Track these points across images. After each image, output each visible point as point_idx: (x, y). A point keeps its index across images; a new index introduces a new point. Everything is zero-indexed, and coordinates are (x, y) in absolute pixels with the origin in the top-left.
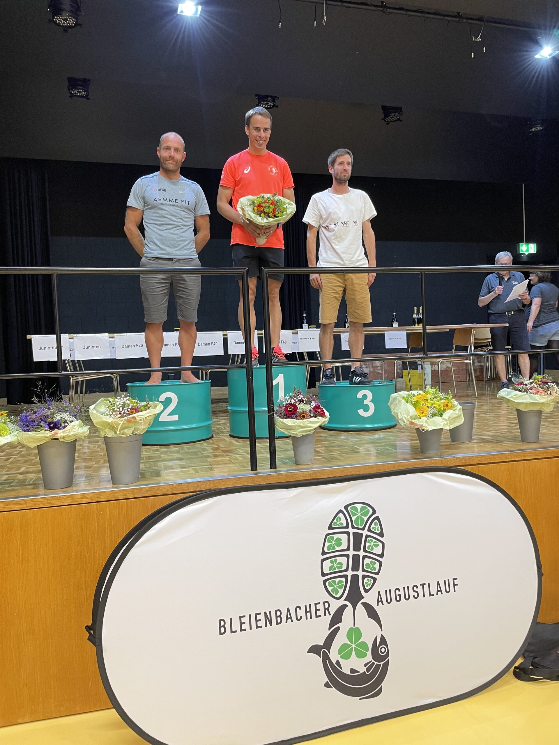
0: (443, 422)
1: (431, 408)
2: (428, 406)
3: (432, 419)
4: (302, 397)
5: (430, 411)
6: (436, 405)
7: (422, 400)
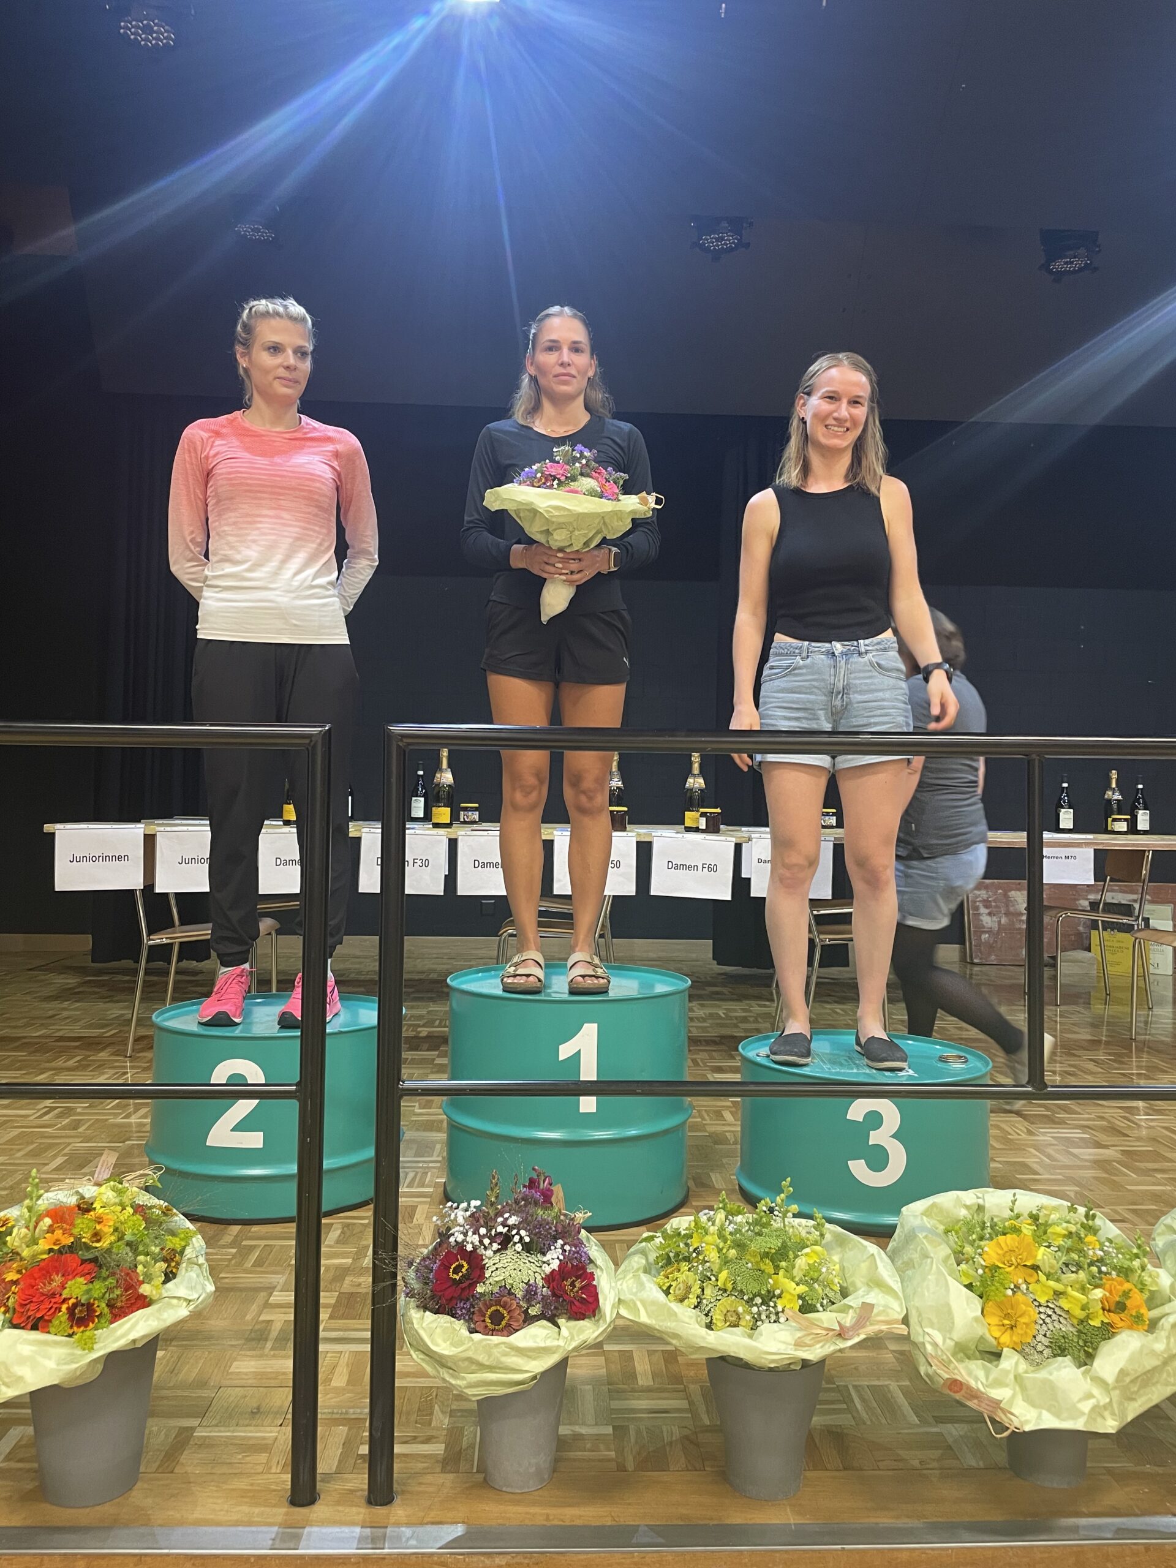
1: (1050, 1312)
2: (1035, 1300)
3: (1042, 1374)
4: (513, 1220)
5: (1044, 1328)
6: (1070, 1302)
7: (1016, 1267)
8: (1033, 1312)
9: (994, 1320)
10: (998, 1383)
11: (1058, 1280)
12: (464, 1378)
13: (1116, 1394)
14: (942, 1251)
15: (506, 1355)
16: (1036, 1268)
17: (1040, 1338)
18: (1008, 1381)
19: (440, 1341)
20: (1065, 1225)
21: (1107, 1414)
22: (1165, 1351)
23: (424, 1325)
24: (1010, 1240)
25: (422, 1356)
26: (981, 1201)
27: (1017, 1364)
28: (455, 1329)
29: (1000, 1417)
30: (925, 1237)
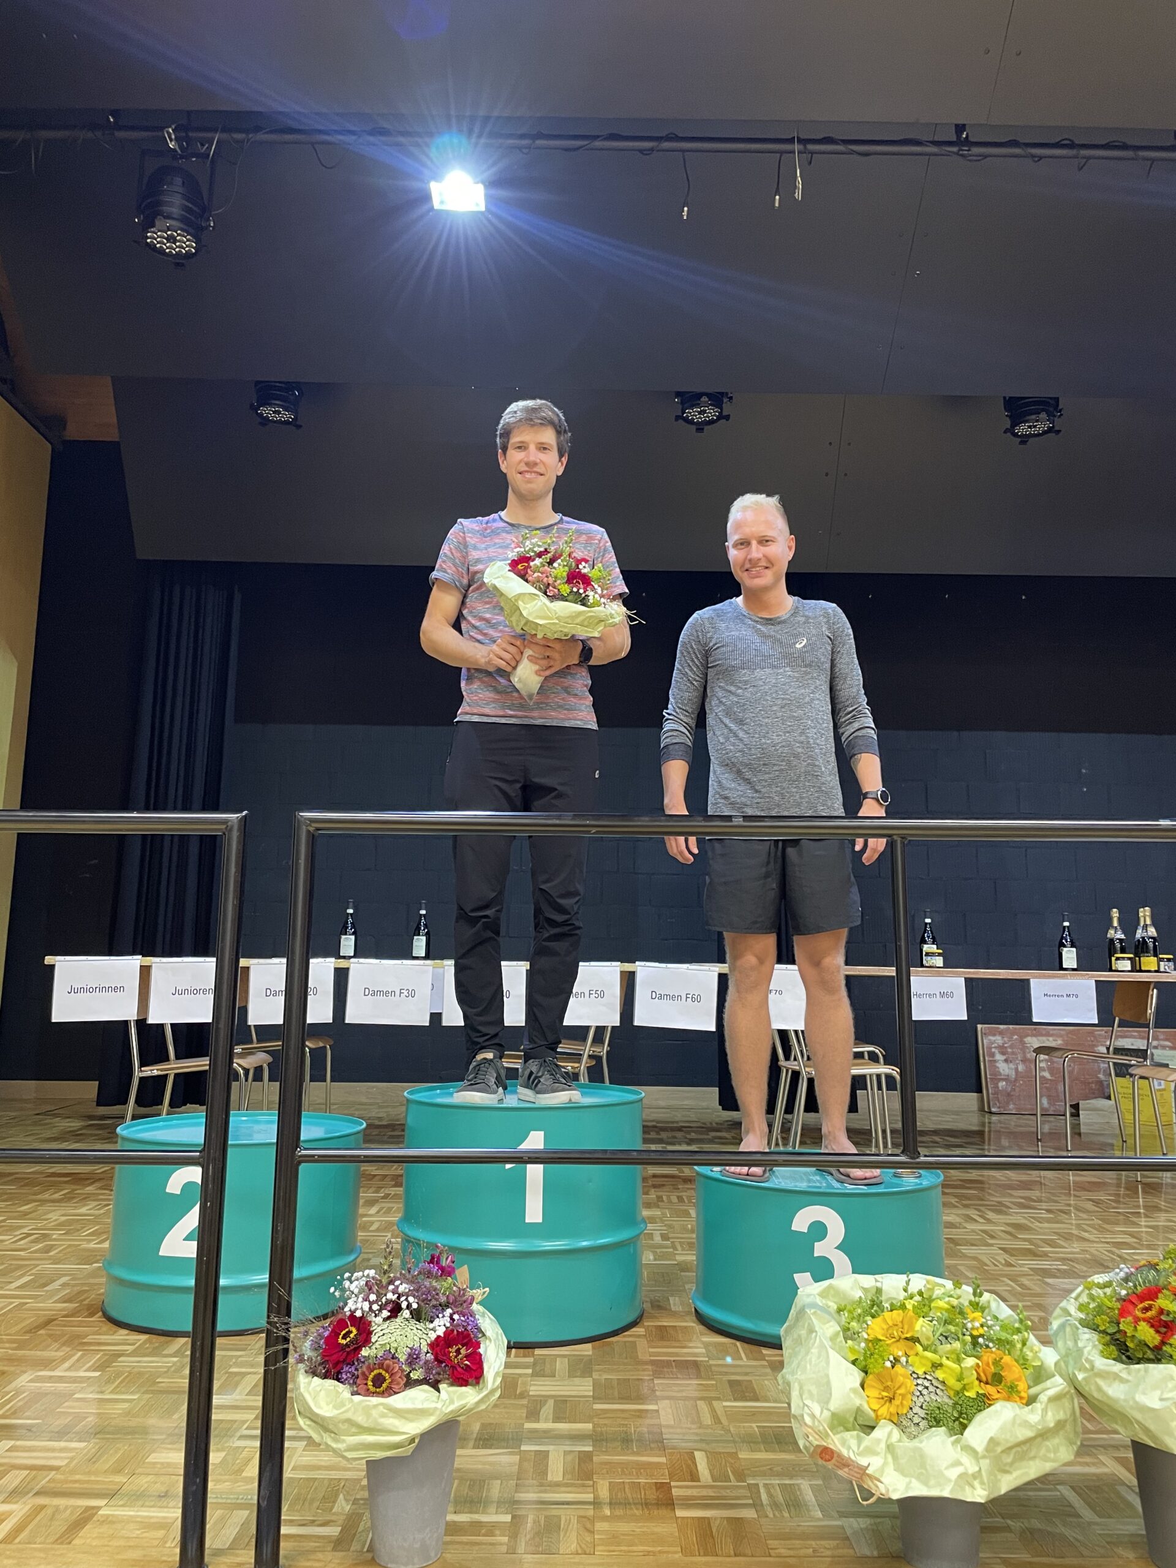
0: (958, 1463)
1: (927, 1384)
2: (914, 1372)
3: (915, 1443)
4: (403, 1288)
5: (921, 1399)
6: (945, 1372)
7: (898, 1341)
8: (910, 1384)
9: (873, 1393)
10: (870, 1451)
11: (935, 1352)
12: (344, 1441)
13: (985, 1463)
14: (831, 1328)
15: (383, 1416)
16: (915, 1340)
17: (916, 1410)
18: (879, 1450)
19: (323, 1404)
20: (947, 1299)
21: (976, 1483)
22: (1039, 1423)
23: (310, 1389)
24: (897, 1315)
25: (309, 1422)
26: (879, 1285)
27: (890, 1435)
28: (337, 1392)
29: (869, 1484)
30: (815, 1313)
